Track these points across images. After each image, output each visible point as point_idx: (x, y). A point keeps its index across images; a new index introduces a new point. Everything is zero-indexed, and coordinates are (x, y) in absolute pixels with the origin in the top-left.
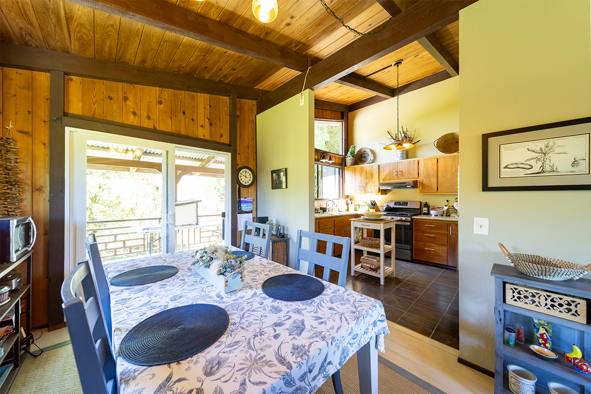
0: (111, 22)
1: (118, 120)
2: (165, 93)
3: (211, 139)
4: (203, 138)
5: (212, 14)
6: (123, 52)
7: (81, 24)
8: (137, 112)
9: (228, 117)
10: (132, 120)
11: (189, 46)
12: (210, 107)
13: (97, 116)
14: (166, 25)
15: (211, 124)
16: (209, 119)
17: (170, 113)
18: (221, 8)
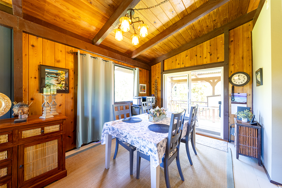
0: (162, 44)
1: (174, 68)
2: (189, 51)
3: (211, 63)
4: (206, 63)
5: (177, 20)
6: (171, 47)
7: (159, 48)
8: (180, 63)
9: (224, 46)
10: (178, 67)
11: (184, 32)
12: (210, 46)
13: (170, 69)
14: (165, 38)
15: (211, 55)
16: (209, 53)
17: (190, 58)
18: (177, 16)
